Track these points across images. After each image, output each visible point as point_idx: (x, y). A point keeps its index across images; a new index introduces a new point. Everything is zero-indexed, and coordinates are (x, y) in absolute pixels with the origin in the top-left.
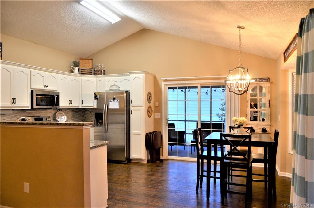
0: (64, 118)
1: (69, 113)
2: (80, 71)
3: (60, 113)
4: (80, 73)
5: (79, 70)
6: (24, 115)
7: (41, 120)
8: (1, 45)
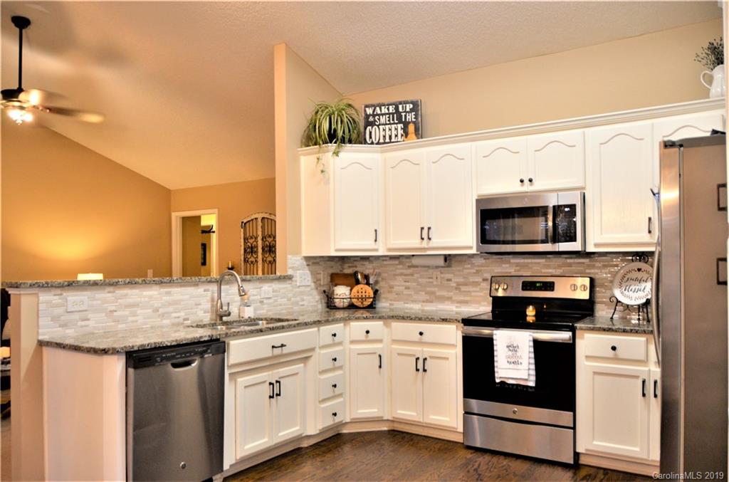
3: (639, 270)
6: (503, 271)
7: (546, 290)
8: (416, 107)
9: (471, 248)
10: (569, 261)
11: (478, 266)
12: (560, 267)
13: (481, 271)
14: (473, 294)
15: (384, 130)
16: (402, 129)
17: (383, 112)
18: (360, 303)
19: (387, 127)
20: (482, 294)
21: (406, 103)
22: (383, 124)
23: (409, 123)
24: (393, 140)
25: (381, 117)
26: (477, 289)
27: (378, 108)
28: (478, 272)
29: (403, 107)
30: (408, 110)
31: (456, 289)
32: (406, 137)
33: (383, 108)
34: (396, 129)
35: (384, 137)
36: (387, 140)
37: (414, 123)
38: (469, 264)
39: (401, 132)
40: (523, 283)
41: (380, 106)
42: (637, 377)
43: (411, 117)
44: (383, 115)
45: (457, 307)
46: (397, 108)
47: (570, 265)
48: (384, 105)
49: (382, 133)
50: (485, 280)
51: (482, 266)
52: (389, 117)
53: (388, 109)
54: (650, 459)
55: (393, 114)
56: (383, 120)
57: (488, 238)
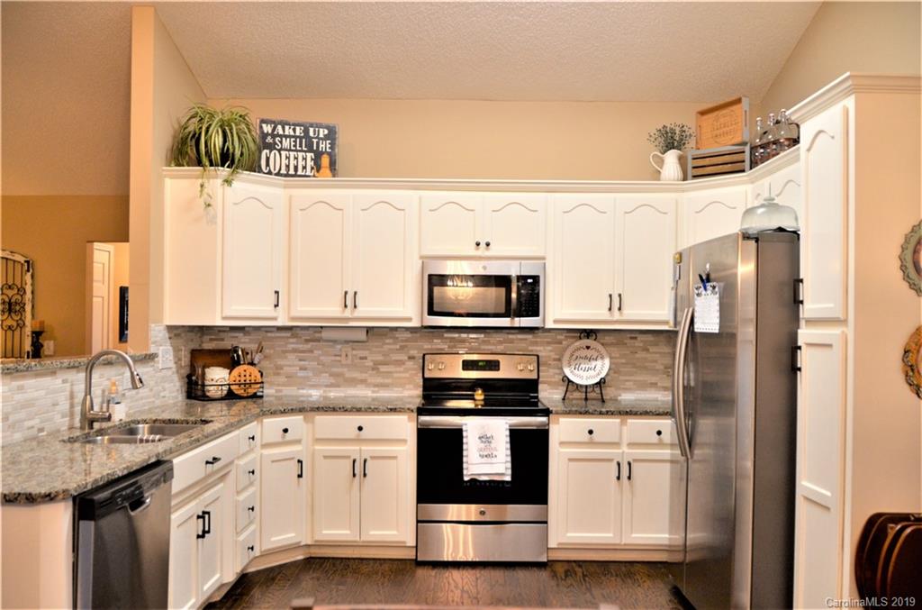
0: (598, 368)
1: (651, 350)
2: (690, 163)
3: (588, 348)
4: (690, 175)
5: (682, 160)
6: (434, 347)
7: (491, 370)
8: (332, 135)
9: (409, 319)
10: (511, 336)
11: (402, 341)
12: (501, 343)
13: (406, 346)
14: (396, 375)
15: (288, 158)
16: (312, 159)
17: (287, 133)
18: (242, 391)
19: (292, 154)
20: (407, 375)
21: (320, 126)
22: (286, 150)
23: (322, 153)
24: (300, 172)
25: (284, 139)
26: (402, 369)
27: (279, 127)
28: (402, 348)
29: (315, 131)
30: (321, 135)
31: (373, 369)
32: (318, 171)
33: (287, 127)
34: (304, 159)
35: (288, 166)
36: (292, 172)
37: (329, 154)
38: (391, 338)
39: (310, 163)
40: (464, 361)
41: (284, 124)
42: (611, 460)
43: (325, 146)
44: (286, 137)
45: (373, 392)
46: (306, 131)
47: (512, 341)
48: (289, 124)
49: (284, 162)
50: (412, 358)
51: (406, 341)
52: (295, 142)
53: (294, 130)
54: (623, 543)
55: (301, 138)
56: (286, 143)
57: (436, 309)
